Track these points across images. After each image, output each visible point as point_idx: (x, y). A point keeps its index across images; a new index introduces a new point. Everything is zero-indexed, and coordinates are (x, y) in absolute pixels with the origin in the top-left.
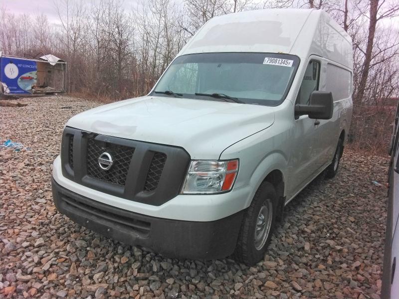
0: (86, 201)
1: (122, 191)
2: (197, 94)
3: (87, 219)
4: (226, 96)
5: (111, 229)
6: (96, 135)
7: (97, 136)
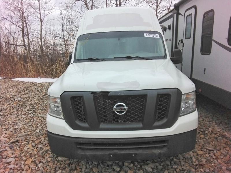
0: (112, 141)
1: (141, 125)
2: (115, 58)
3: (110, 154)
4: (137, 57)
5: (135, 154)
6: (108, 92)
7: (110, 93)
